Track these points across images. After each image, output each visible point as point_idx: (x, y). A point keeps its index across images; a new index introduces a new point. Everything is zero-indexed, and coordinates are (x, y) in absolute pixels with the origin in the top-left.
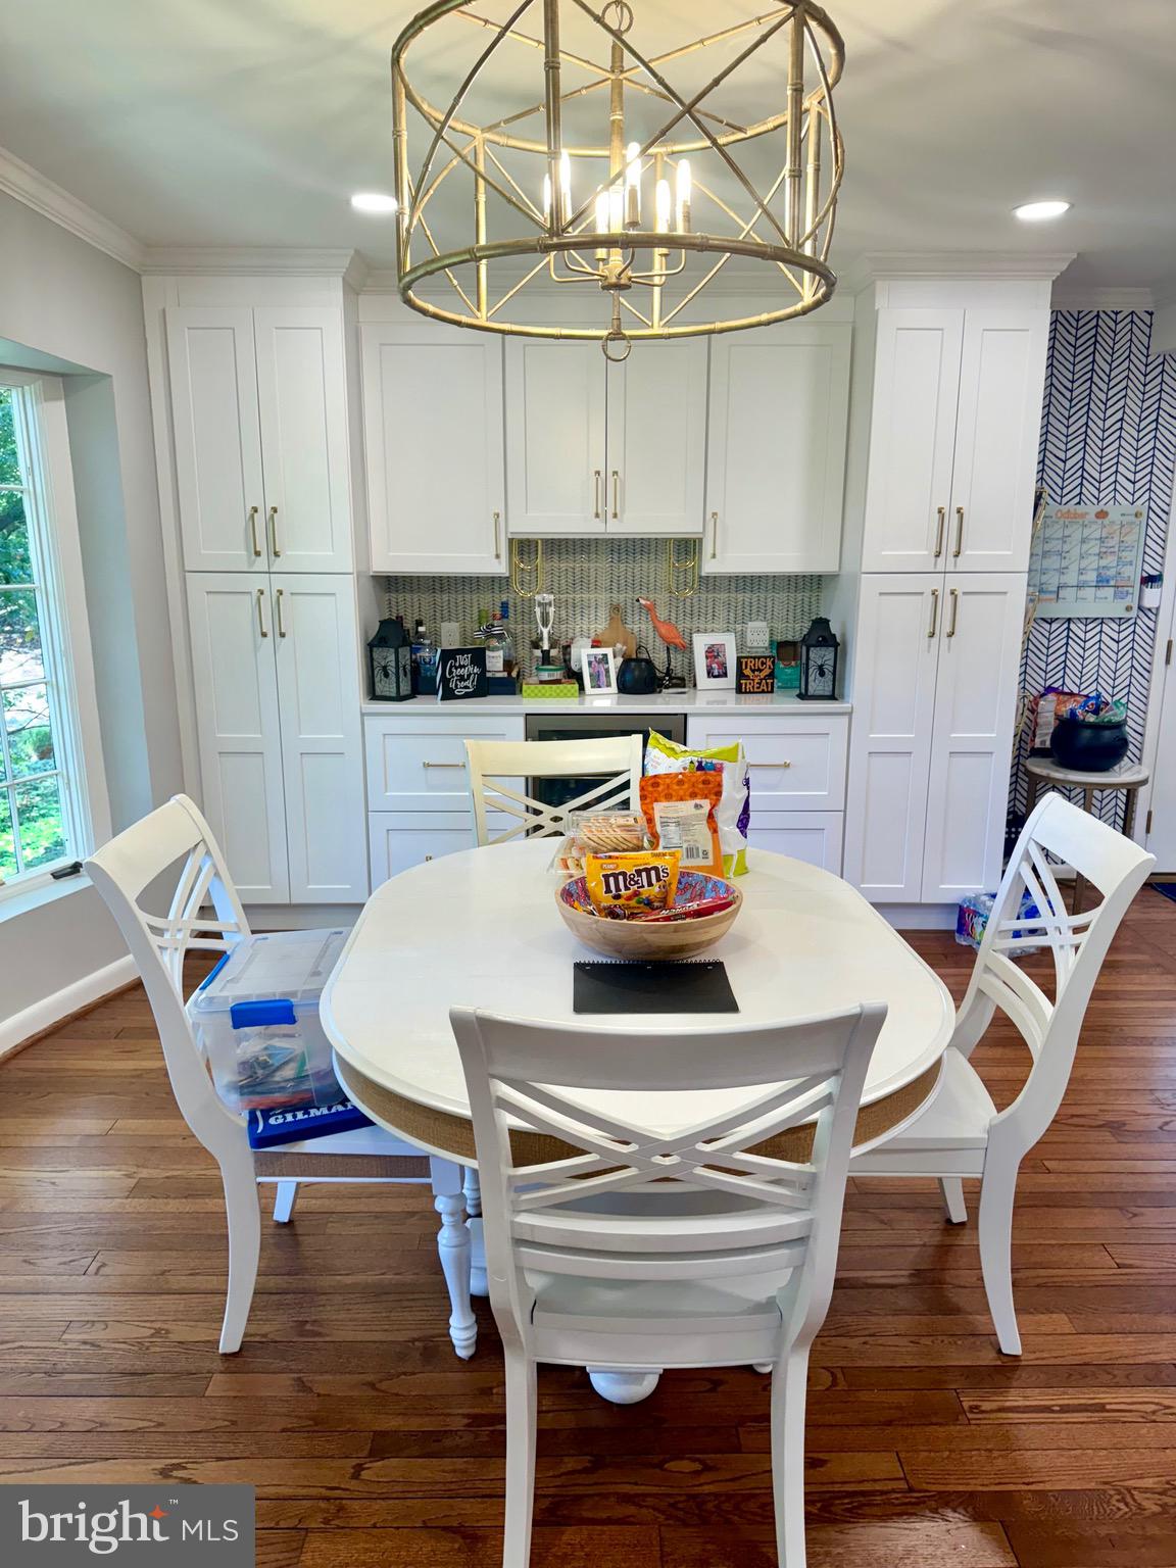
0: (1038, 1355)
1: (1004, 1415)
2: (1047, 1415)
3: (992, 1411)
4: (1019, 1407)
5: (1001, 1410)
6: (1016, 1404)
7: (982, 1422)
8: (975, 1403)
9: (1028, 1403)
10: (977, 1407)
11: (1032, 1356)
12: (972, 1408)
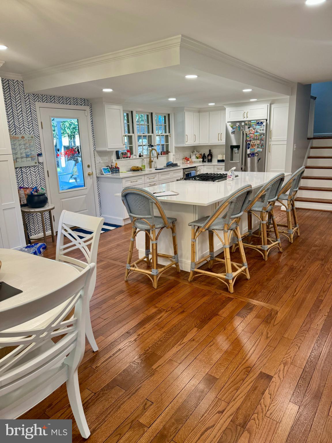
0: (102, 347)
1: (103, 364)
2: (111, 358)
3: (100, 365)
4: (104, 361)
5: (102, 363)
6: (104, 360)
7: (100, 369)
8: (96, 366)
9: (106, 358)
10: (97, 367)
11: (101, 348)
12: (96, 368)
